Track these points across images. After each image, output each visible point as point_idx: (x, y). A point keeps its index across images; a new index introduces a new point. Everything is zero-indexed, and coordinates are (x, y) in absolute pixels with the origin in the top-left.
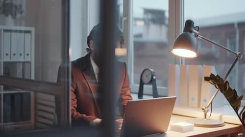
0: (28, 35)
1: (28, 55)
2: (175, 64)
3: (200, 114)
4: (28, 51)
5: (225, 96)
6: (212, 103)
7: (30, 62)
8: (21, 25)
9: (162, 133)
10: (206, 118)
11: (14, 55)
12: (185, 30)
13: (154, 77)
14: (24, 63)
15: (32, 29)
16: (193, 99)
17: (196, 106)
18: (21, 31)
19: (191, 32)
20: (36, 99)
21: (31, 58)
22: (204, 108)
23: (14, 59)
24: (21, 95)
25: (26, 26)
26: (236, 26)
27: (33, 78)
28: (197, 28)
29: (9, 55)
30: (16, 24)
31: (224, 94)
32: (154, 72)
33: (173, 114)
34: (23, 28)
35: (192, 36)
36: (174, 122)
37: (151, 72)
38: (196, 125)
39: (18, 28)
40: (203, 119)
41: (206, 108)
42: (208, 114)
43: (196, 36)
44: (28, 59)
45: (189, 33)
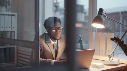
0: (13, 17)
1: (13, 27)
2: (92, 32)
3: (107, 59)
4: (13, 25)
5: (122, 49)
6: (113, 53)
7: (14, 31)
8: (9, 12)
9: (87, 69)
10: (110, 61)
11: (6, 27)
12: (98, 14)
13: (81, 39)
14: (11, 32)
15: (16, 14)
16: (102, 51)
17: (104, 54)
18: (9, 15)
19: (102, 15)
20: (17, 50)
21: (15, 29)
22: (109, 55)
23: (6, 30)
24: (10, 48)
25: (12, 12)
26: (120, 14)
27: (16, 38)
28: (105, 13)
29: (3, 27)
30: (6, 11)
31: (121, 48)
32: (81, 37)
33: (93, 59)
34: (10, 13)
35: (102, 16)
36: (94, 63)
37: (80, 36)
38: (105, 65)
39: (8, 13)
40: (108, 61)
41: (110, 55)
42: (111, 59)
43: (105, 17)
44: (13, 30)
45: (101, 15)
